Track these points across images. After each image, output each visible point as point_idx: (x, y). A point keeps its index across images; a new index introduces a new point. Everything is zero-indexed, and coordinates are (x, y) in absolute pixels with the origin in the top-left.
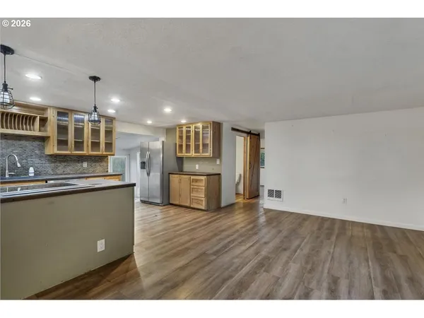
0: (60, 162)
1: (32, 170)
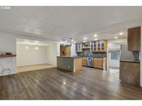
0: (95, 53)
1: (89, 55)
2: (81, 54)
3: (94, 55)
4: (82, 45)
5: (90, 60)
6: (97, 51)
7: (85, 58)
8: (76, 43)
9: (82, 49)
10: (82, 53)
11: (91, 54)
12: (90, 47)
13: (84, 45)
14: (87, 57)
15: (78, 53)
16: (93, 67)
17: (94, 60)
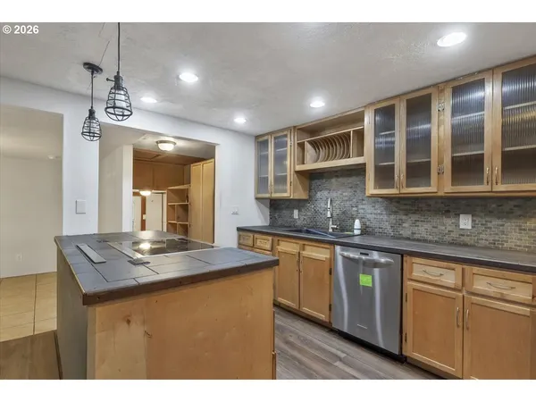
1: (357, 224)
2: (296, 212)
3: (400, 223)
4: (301, 146)
5: (365, 280)
6: (440, 184)
7: (321, 254)
8: (257, 137)
9: (299, 173)
10: (298, 204)
11: (375, 215)
12: (361, 154)
13: (315, 144)
14: (333, 243)
15: (275, 205)
16: (396, 351)
17: (409, 285)
